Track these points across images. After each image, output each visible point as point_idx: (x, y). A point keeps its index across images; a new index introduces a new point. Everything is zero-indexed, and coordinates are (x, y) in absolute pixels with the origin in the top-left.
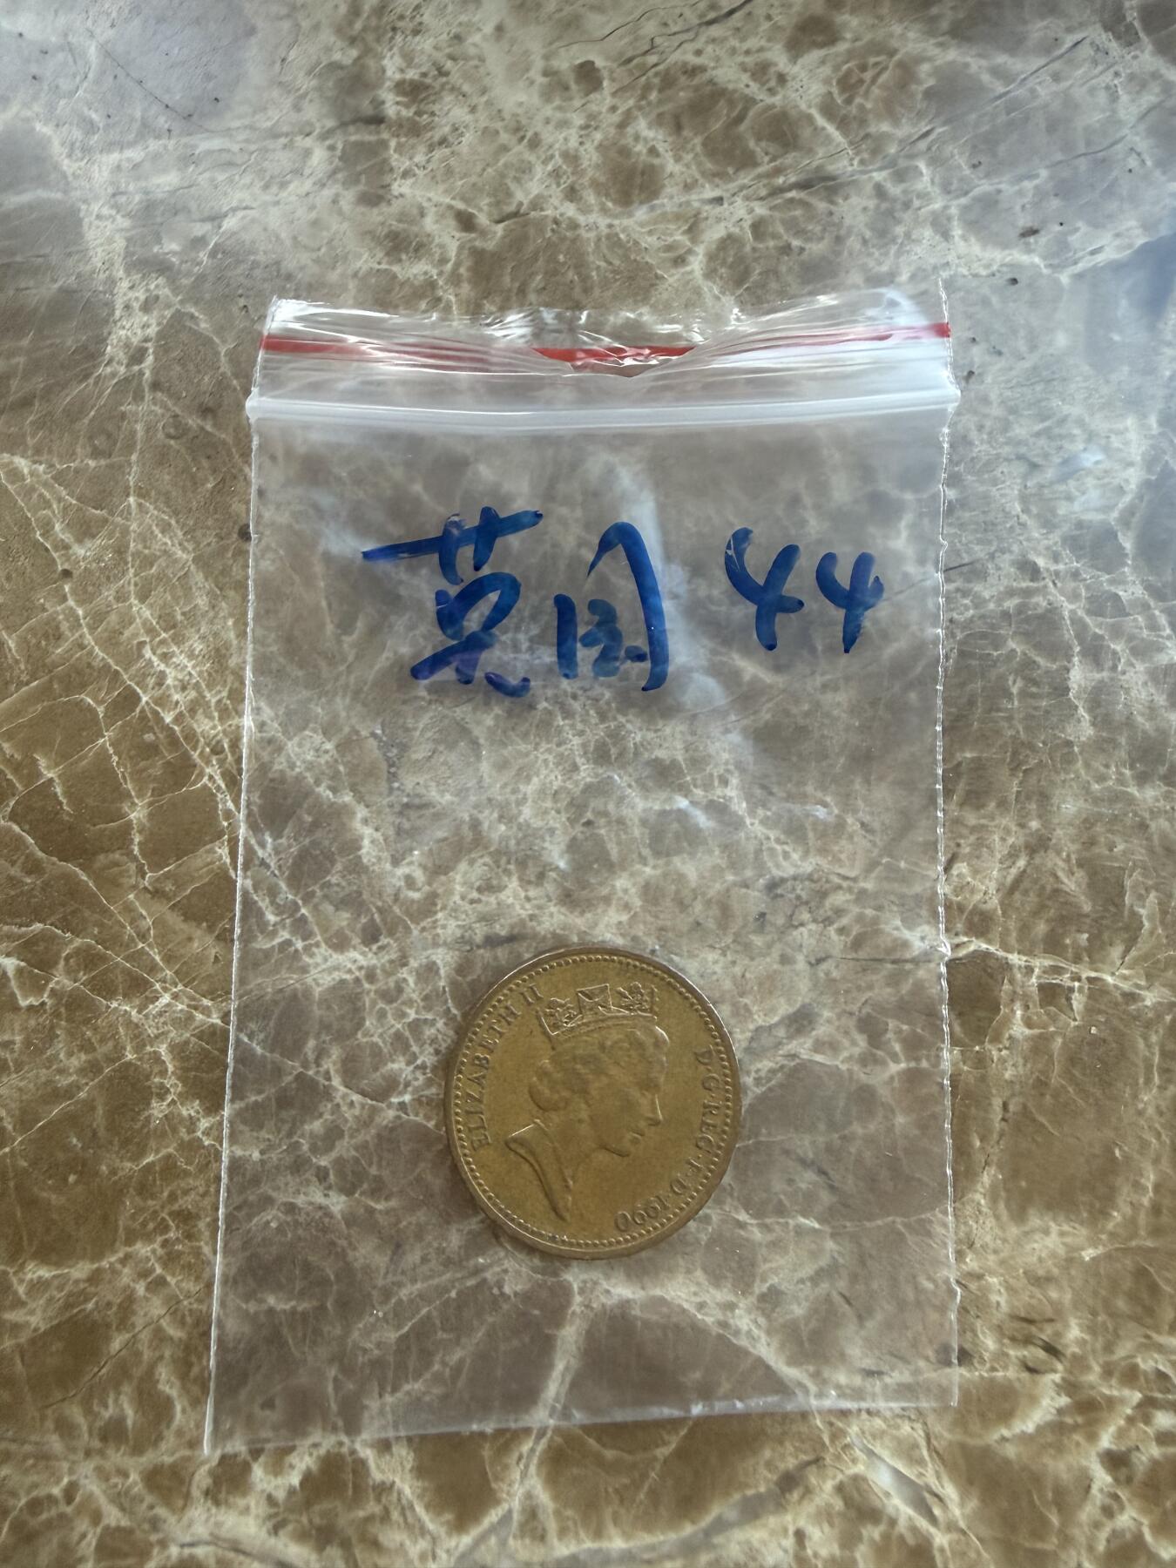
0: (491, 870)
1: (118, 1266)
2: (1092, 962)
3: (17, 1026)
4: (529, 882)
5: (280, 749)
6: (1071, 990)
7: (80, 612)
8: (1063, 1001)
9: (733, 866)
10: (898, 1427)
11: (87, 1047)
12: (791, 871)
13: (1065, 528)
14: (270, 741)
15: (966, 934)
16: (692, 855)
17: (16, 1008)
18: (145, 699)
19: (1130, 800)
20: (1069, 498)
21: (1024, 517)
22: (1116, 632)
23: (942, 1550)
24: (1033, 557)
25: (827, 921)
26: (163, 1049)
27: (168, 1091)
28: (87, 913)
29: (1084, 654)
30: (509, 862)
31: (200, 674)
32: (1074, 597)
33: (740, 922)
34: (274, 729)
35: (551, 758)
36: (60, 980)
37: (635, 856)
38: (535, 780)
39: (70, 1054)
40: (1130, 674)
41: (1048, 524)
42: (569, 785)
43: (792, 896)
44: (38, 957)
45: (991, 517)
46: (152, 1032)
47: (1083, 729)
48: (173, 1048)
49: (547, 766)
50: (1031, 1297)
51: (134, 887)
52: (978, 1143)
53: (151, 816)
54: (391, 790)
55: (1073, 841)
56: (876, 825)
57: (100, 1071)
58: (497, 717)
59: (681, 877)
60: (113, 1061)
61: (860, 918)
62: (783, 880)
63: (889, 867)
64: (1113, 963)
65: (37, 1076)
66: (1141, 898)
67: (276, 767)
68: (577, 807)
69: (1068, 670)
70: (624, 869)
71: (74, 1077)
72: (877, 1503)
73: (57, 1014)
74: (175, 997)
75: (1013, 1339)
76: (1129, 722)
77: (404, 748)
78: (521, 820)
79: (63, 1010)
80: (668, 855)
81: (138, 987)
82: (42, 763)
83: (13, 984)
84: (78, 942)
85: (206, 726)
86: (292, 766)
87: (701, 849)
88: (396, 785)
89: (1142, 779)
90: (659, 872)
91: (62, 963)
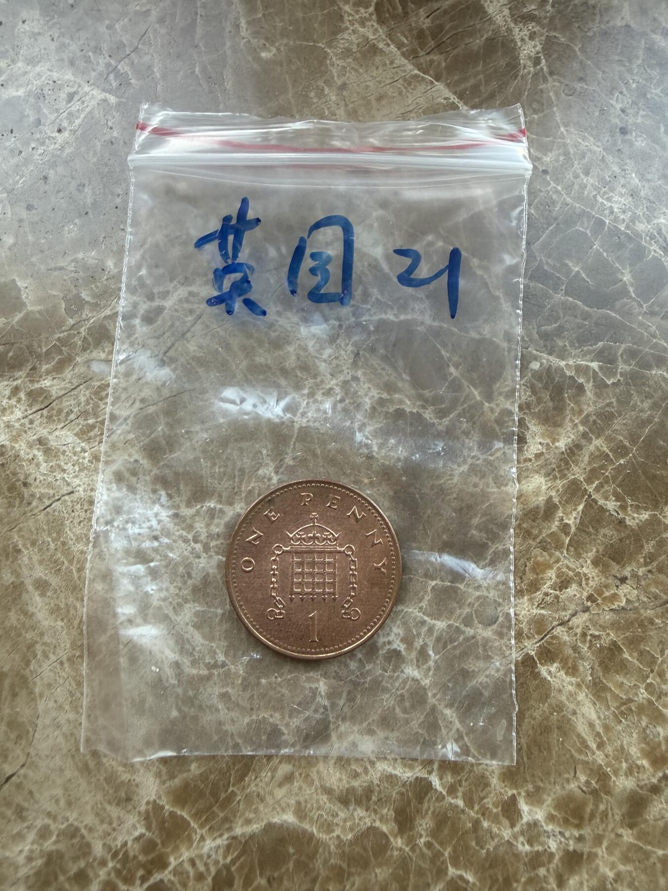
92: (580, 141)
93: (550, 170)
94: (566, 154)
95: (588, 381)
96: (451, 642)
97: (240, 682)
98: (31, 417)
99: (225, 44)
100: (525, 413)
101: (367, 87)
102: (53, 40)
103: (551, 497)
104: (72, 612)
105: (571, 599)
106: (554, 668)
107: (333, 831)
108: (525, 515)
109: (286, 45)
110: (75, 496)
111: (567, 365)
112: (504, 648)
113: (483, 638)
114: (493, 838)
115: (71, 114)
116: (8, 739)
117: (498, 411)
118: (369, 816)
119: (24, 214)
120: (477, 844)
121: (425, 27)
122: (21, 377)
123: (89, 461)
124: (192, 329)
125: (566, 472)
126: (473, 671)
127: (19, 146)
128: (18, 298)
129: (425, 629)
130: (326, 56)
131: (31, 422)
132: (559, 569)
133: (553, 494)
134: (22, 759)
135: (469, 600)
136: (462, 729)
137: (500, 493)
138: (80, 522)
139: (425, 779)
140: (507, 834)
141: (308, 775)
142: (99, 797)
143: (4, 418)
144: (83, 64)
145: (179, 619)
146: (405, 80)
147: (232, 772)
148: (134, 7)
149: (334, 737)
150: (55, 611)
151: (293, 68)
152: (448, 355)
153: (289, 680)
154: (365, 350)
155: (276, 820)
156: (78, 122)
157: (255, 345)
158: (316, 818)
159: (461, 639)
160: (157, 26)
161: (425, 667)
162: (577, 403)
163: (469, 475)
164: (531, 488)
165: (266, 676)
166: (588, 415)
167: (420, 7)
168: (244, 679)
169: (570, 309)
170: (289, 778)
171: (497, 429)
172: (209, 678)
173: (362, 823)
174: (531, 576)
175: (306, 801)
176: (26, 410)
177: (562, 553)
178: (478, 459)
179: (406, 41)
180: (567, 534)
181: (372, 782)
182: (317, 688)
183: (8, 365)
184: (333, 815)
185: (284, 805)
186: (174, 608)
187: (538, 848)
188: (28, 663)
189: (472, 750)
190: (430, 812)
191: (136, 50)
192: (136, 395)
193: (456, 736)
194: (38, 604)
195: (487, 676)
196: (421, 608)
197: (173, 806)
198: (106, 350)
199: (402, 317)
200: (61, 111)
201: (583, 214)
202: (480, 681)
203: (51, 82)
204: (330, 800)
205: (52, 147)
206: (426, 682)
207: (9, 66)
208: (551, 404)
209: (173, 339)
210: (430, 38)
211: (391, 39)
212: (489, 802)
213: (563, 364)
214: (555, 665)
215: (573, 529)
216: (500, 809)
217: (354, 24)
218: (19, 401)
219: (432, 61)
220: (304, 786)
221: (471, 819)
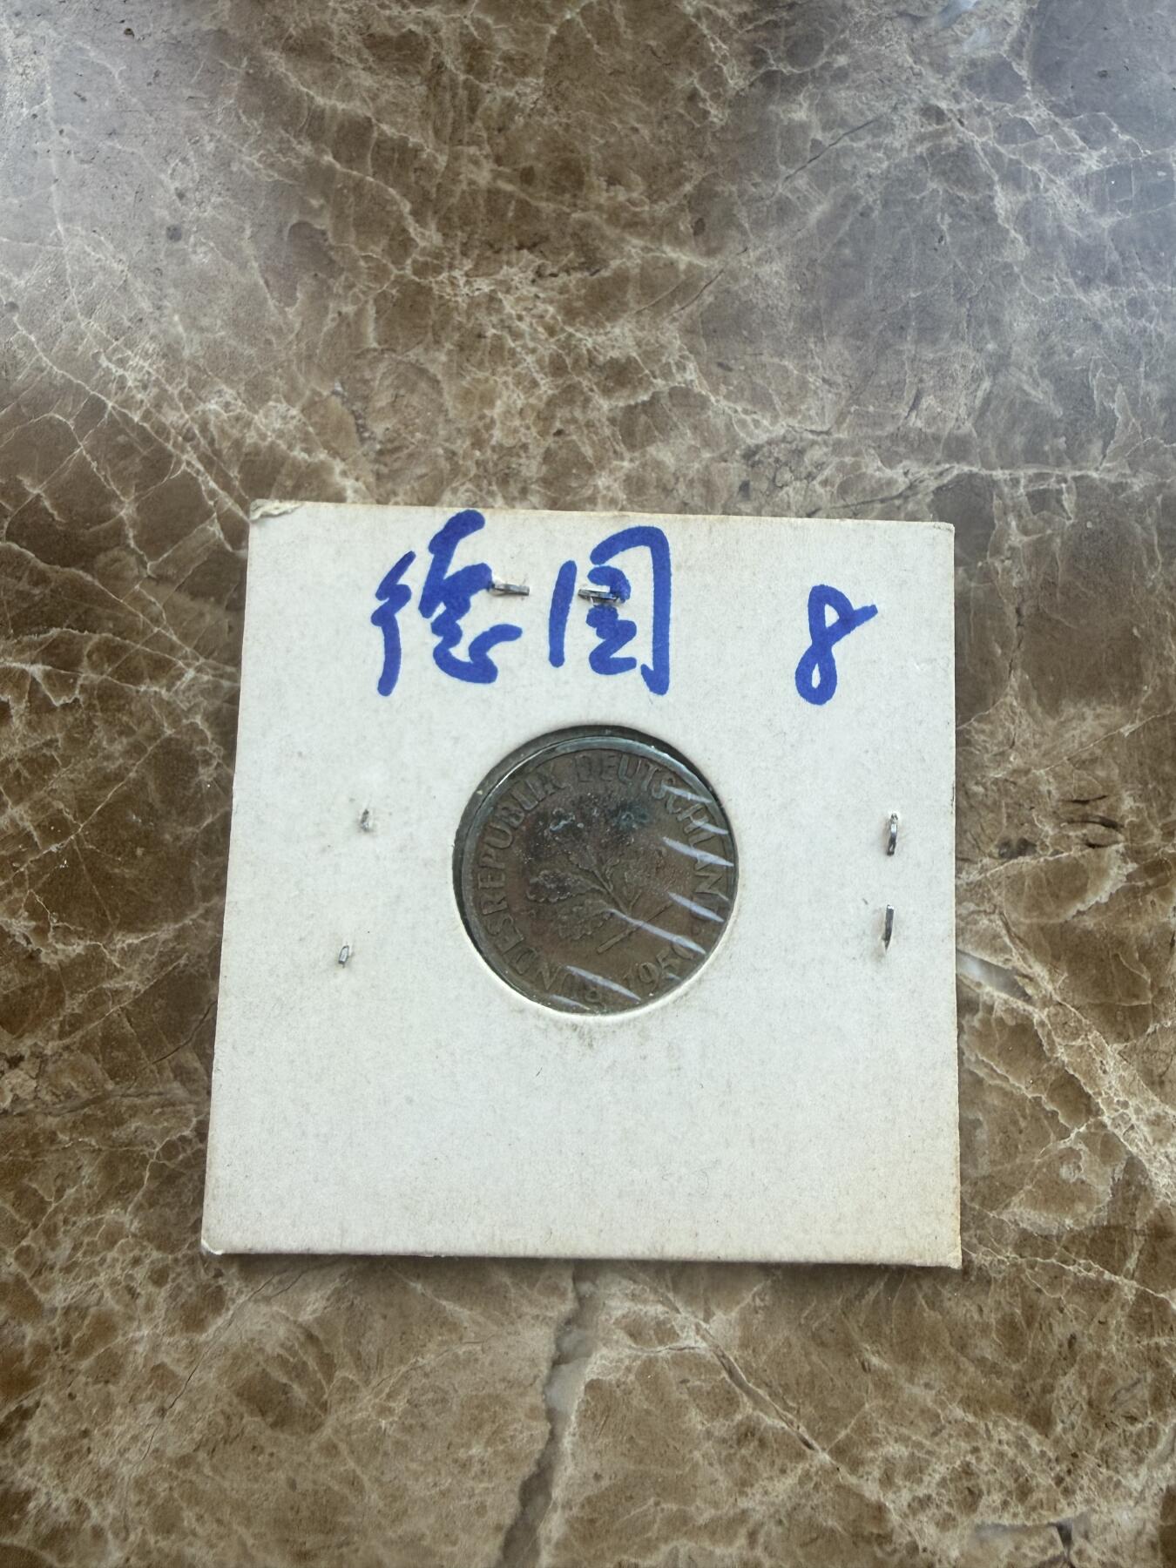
0: (475, 494)
1: (202, 921)
2: (1075, 463)
3: (56, 725)
4: (514, 499)
5: (248, 424)
6: (1060, 492)
7: (33, 338)
8: (1053, 503)
9: (707, 444)
10: (976, 922)
11: (126, 731)
12: (763, 438)
13: (960, 69)
14: (238, 419)
15: (947, 461)
16: (666, 441)
17: (51, 709)
18: (110, 404)
19: (1081, 305)
20: (957, 41)
21: (917, 68)
22: (1031, 154)
23: (1042, 1024)
24: (934, 101)
25: (810, 477)
26: (198, 719)
27: (211, 757)
28: (99, 610)
29: (1004, 180)
30: (490, 484)
31: (158, 370)
32: (983, 130)
33: (725, 495)
34: (239, 407)
35: (509, 379)
36: (87, 675)
37: (611, 454)
38: (499, 403)
39: (111, 741)
40: (1053, 192)
41: (941, 67)
42: (533, 401)
43: (771, 460)
44: (62, 659)
45: (886, 72)
46: (184, 706)
47: (1018, 250)
48: (207, 717)
49: (507, 388)
50: (1080, 779)
51: (138, 578)
52: (999, 651)
53: (138, 509)
54: (363, 440)
55: (1032, 355)
56: (839, 379)
57: (145, 750)
58: (449, 353)
59: (658, 465)
60: (155, 739)
61: (841, 467)
62: (759, 448)
63: (857, 413)
64: (1095, 459)
65: (86, 766)
66: (1110, 395)
67: (249, 441)
68: (544, 417)
69: (991, 198)
70: (603, 468)
71: (121, 761)
72: (971, 994)
73: (91, 707)
74: (199, 670)
75: (1071, 822)
76: (1061, 235)
77: (366, 399)
78: (493, 442)
79: (96, 702)
80: (643, 446)
81: (161, 668)
82: (27, 482)
83: (44, 688)
84: (96, 638)
85: (173, 417)
86: (263, 437)
87: (672, 434)
88: (366, 435)
89: (1087, 283)
90: (637, 463)
91: (85, 662)
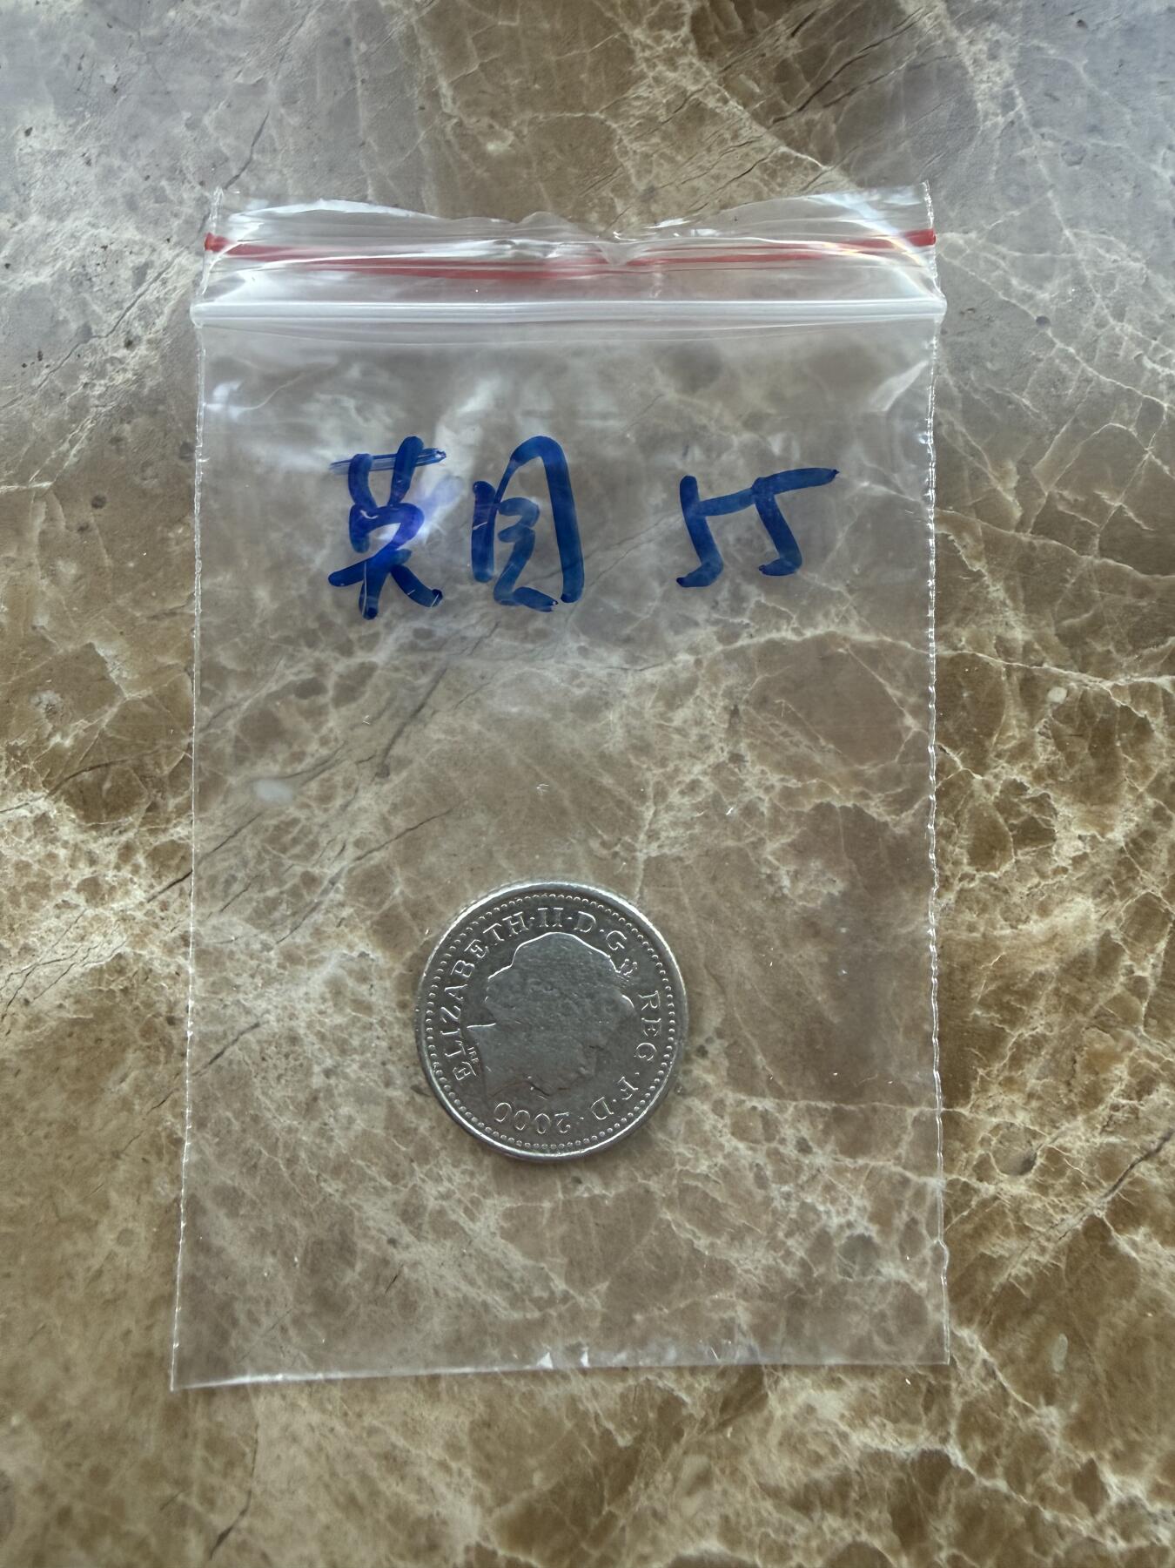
92: (1101, 252)
93: (1051, 317)
94: (1079, 281)
95: (1155, 713)
96: (957, 1212)
97: (596, 1323)
98: (162, 897)
99: (415, 135)
100: (1047, 787)
101: (695, 190)
102: (88, 163)
103: (1108, 933)
104: (289, 1237)
105: (1158, 1112)
106: (1139, 1237)
107: (791, 1558)
108: (1065, 971)
109: (531, 122)
110: (264, 1030)
111: (1115, 687)
112: (1051, 1211)
113: (1013, 1198)
114: (1062, 1536)
115: (144, 308)
116: (210, 1469)
117: (999, 787)
118: (850, 1525)
119: (90, 516)
120: (1036, 1548)
121: (789, 55)
122: (132, 825)
123: (279, 966)
124: (431, 701)
125: (1130, 884)
126: (1001, 1257)
127: (58, 383)
128: (104, 678)
129: (909, 1194)
130: (610, 136)
131: (164, 906)
132: (1133, 1060)
133: (1111, 926)
134: (241, 1500)
135: (982, 1134)
136: (991, 1360)
137: (1016, 937)
138: (279, 1078)
139: (938, 1453)
140: (1085, 1526)
141: (734, 1471)
142: (383, 1548)
143: (115, 906)
144: (150, 206)
145: (477, 1226)
146: (765, 168)
147: (606, 1481)
148: (233, 79)
149: (773, 1400)
150: (260, 1238)
151: (551, 167)
152: (899, 694)
153: (683, 1312)
154: (747, 702)
155: (690, 1551)
156: (161, 322)
157: (548, 716)
158: (757, 1539)
159: (973, 1203)
160: (283, 111)
161: (917, 1260)
162: (1139, 755)
163: (959, 911)
164: (1071, 920)
165: (642, 1307)
166: (1161, 776)
167: (776, 18)
168: (605, 1318)
169: (1112, 580)
170: (703, 1479)
171: (1001, 820)
172: (543, 1322)
173: (837, 1540)
174: (1085, 1079)
175: (738, 1515)
176: (152, 886)
177: (1136, 1031)
178: (972, 879)
179: (757, 90)
180: (1141, 996)
181: (846, 1468)
182: (732, 1320)
183: (106, 805)
184: (786, 1533)
185: (699, 1524)
186: (466, 1210)
187: (1139, 1542)
188: (224, 1337)
189: (1013, 1393)
190: (951, 1507)
191: (248, 164)
192: (344, 835)
193: (983, 1374)
194: (228, 1233)
195: (1025, 1264)
196: (898, 1158)
197: (511, 1548)
198: (280, 757)
199: (809, 633)
200: (126, 305)
201: (1119, 394)
202: (1014, 1272)
203: (97, 249)
204: (778, 1507)
205: (119, 379)
206: (921, 1286)
207: (14, 225)
208: (1091, 763)
209: (398, 721)
210: (802, 77)
211: (727, 88)
212: (1050, 1478)
213: (1107, 685)
214: (1143, 1230)
215: (1152, 987)
216: (1070, 1486)
217: (655, 66)
218: (136, 869)
219: (810, 124)
220: (732, 1490)
221: (1022, 1509)
